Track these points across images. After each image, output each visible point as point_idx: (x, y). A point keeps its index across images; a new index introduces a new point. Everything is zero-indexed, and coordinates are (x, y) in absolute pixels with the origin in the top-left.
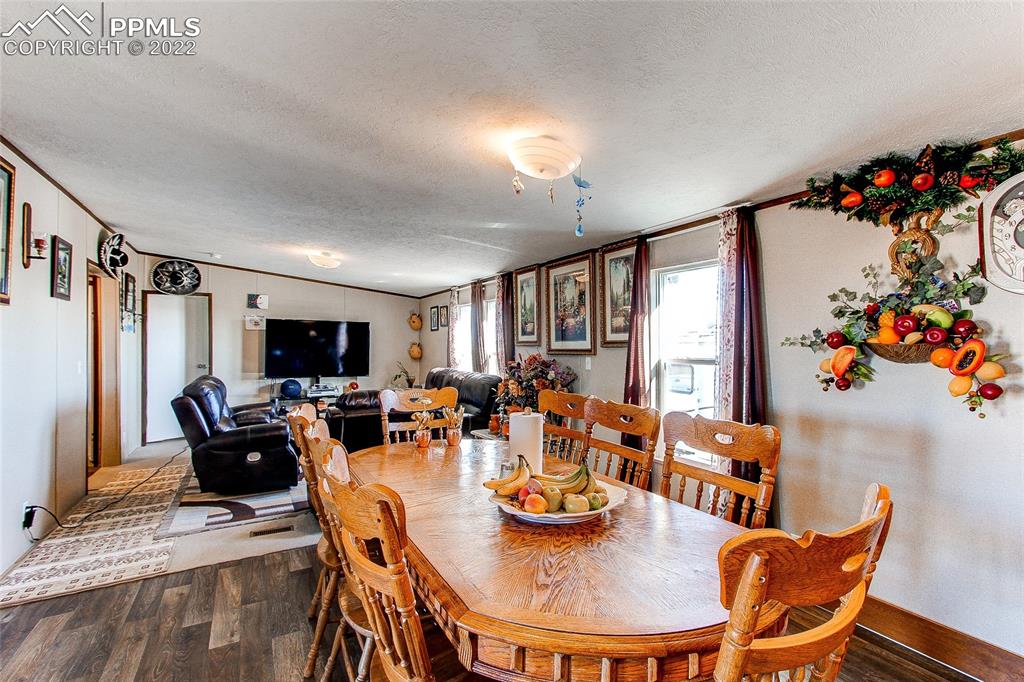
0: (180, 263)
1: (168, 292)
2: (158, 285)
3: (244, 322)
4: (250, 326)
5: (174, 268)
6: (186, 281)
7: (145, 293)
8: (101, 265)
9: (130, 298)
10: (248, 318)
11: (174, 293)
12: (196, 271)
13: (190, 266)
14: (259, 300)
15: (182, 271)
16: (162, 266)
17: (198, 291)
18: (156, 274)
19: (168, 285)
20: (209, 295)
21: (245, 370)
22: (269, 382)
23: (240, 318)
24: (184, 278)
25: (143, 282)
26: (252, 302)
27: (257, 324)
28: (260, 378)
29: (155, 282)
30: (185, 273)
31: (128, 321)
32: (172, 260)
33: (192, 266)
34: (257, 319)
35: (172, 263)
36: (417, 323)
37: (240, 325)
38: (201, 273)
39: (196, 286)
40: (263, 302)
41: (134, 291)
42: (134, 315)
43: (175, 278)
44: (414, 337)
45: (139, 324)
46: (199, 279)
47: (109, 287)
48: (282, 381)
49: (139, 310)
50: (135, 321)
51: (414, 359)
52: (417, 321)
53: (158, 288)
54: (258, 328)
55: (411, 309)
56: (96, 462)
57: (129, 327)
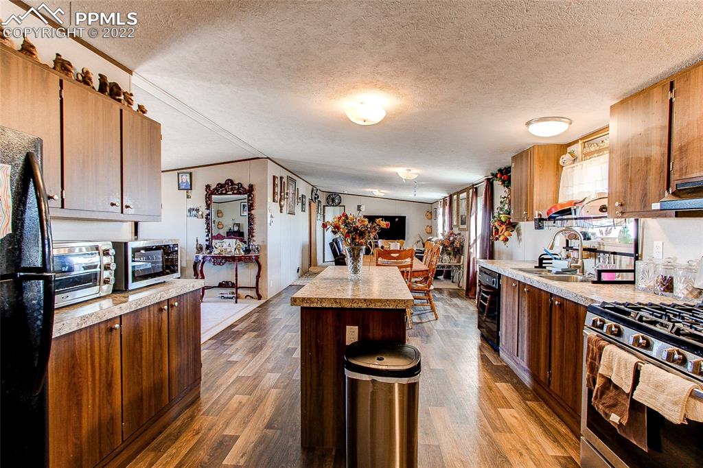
0: (335, 194)
1: (331, 205)
5: (333, 197)
6: (337, 201)
7: (324, 206)
8: (312, 199)
9: (320, 208)
11: (333, 206)
12: (340, 197)
14: (361, 207)
15: (335, 197)
16: (329, 196)
17: (340, 205)
18: (327, 199)
19: (331, 203)
20: (344, 206)
25: (324, 203)
26: (359, 208)
29: (327, 202)
31: (319, 215)
32: (332, 194)
33: (339, 195)
38: (342, 198)
39: (339, 203)
40: (363, 208)
41: (321, 206)
42: (321, 214)
43: (333, 200)
44: (429, 223)
45: (322, 218)
46: (341, 200)
47: (314, 206)
49: (322, 212)
51: (428, 233)
52: (429, 215)
53: (328, 204)
55: (427, 209)
56: (310, 265)
57: (319, 219)
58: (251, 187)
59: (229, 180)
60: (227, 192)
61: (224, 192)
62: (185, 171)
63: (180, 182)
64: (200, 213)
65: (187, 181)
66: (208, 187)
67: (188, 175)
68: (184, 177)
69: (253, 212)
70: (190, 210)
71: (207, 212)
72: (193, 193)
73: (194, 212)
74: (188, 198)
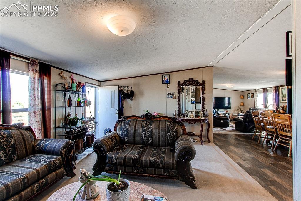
44: (241, 101)
51: (241, 106)
55: (240, 94)
58: (204, 82)
59: (191, 78)
60: (189, 85)
61: (188, 85)
62: (166, 74)
63: (163, 79)
64: (175, 96)
65: (167, 79)
66: (179, 82)
67: (168, 76)
68: (166, 77)
69: (204, 95)
70: (169, 95)
71: (179, 95)
72: (170, 85)
73: (171, 96)
74: (167, 88)
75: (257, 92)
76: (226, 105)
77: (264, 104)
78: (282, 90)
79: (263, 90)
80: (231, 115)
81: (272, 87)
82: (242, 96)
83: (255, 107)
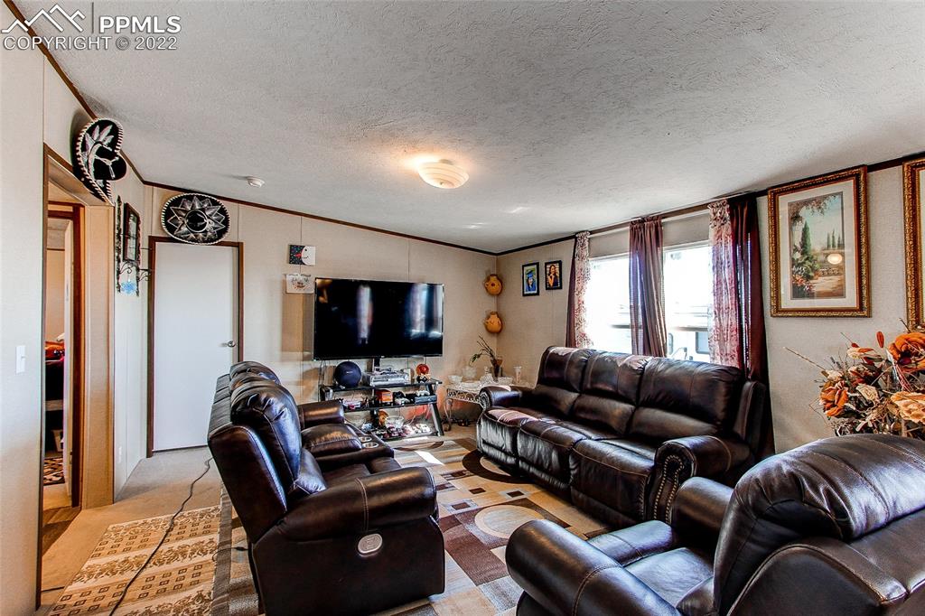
0: (201, 198)
1: (185, 238)
2: (171, 229)
3: (284, 283)
4: (291, 289)
5: (193, 206)
6: (209, 225)
7: (153, 240)
8: (77, 169)
9: (131, 243)
10: (289, 278)
11: (193, 240)
12: (223, 211)
13: (215, 203)
14: (304, 254)
15: (203, 210)
16: (176, 202)
17: (225, 238)
18: (168, 214)
19: (184, 229)
20: (238, 246)
21: (284, 348)
22: (317, 364)
23: (278, 277)
24: (207, 221)
25: (151, 224)
26: (295, 255)
27: (300, 285)
28: (305, 359)
29: (167, 224)
30: (208, 213)
31: (128, 277)
32: (190, 195)
33: (218, 204)
34: (301, 278)
35: (190, 198)
36: (497, 287)
37: (278, 287)
38: (229, 214)
39: (221, 233)
40: (309, 255)
41: (138, 236)
42: (138, 269)
43: (195, 220)
44: (490, 304)
45: (144, 284)
46: (226, 222)
48: (336, 363)
49: (144, 264)
50: (138, 279)
51: (491, 332)
52: (495, 283)
53: (171, 235)
54: (302, 291)
55: (487, 268)
57: (129, 287)
75: (586, 253)
76: (418, 330)
77: (634, 327)
78: (795, 218)
79: (627, 237)
80: (445, 394)
81: (704, 206)
82: (493, 279)
83: (570, 342)
